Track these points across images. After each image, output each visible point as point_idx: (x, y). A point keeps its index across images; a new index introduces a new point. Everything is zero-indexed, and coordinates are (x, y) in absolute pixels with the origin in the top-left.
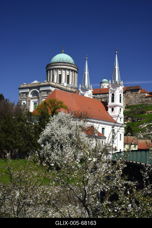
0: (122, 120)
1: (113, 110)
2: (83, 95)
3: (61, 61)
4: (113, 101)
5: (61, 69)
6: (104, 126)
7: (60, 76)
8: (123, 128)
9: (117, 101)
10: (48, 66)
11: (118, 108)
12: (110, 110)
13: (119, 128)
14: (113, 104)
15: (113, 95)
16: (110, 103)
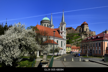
0: (66, 37)
1: (62, 33)
2: (50, 28)
3: (46, 20)
4: (62, 30)
5: (45, 22)
6: (58, 40)
7: (45, 25)
8: (66, 41)
9: (63, 30)
10: (41, 21)
11: (64, 33)
12: (60, 33)
13: (64, 40)
14: (62, 31)
15: (62, 27)
16: (61, 31)
